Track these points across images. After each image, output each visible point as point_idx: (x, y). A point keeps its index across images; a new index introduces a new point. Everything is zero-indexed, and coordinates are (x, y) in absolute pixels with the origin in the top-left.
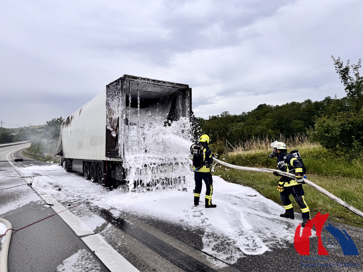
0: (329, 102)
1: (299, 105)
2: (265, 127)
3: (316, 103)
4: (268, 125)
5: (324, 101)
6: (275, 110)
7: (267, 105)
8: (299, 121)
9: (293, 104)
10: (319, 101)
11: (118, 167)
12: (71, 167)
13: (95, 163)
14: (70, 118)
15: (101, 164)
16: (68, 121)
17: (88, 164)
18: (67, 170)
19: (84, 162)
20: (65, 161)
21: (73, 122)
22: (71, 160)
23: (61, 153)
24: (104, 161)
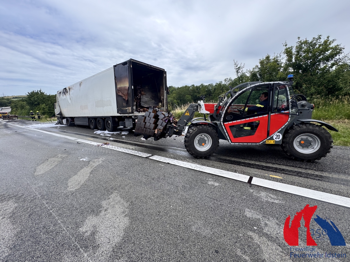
0: (202, 86)
1: (189, 87)
2: (172, 98)
3: (197, 86)
4: (174, 98)
5: (200, 86)
6: (177, 89)
7: (173, 86)
8: (189, 96)
9: (186, 86)
10: (198, 86)
11: (127, 119)
12: (73, 122)
13: (102, 118)
14: (68, 89)
15: (109, 119)
16: (65, 91)
17: (94, 119)
18: (68, 125)
19: (89, 118)
20: (65, 119)
21: (72, 92)
22: (73, 118)
23: (61, 114)
24: (112, 117)
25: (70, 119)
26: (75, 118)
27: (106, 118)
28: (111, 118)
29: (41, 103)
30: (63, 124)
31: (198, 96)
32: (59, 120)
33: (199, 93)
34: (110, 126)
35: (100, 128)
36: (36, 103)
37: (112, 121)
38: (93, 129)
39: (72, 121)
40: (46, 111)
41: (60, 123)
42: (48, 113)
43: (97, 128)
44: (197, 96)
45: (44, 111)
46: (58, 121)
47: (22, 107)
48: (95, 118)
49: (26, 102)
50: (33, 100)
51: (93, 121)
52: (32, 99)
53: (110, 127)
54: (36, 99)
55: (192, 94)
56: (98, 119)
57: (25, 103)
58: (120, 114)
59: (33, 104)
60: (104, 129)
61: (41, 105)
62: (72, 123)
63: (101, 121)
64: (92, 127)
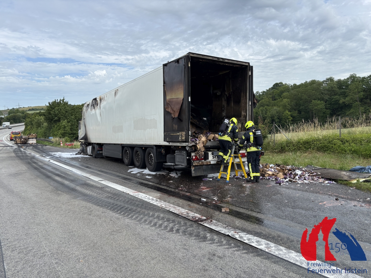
0: (354, 80)
1: (320, 83)
2: (281, 108)
3: (339, 81)
5: (348, 79)
6: (293, 89)
7: (284, 83)
8: (319, 102)
9: (313, 82)
10: (342, 79)
11: (178, 152)
12: (101, 152)
13: (142, 148)
14: (98, 100)
15: (152, 149)
16: (95, 103)
17: (130, 149)
18: (94, 156)
19: (124, 147)
20: (91, 146)
21: (103, 104)
22: (101, 145)
23: (85, 138)
24: (156, 146)
25: (97, 147)
26: (104, 145)
27: (147, 148)
28: (155, 148)
29: (62, 118)
30: (87, 155)
31: (341, 102)
32: (82, 146)
33: (344, 95)
34: (153, 161)
35: (137, 164)
36: (56, 118)
37: (155, 154)
38: (128, 165)
39: (99, 149)
40: (67, 130)
41: (84, 151)
42: (69, 134)
43: (132, 164)
44: (339, 101)
45: (65, 130)
46: (81, 148)
47: (39, 125)
48: (132, 147)
49: (44, 117)
50: (53, 114)
51: (129, 152)
52: (52, 112)
53: (153, 163)
54: (57, 112)
55: (326, 97)
56: (135, 149)
57: (42, 118)
58: (167, 142)
59: (52, 120)
60: (144, 167)
61: (61, 121)
62: (99, 152)
63: (140, 152)
64: (126, 161)
